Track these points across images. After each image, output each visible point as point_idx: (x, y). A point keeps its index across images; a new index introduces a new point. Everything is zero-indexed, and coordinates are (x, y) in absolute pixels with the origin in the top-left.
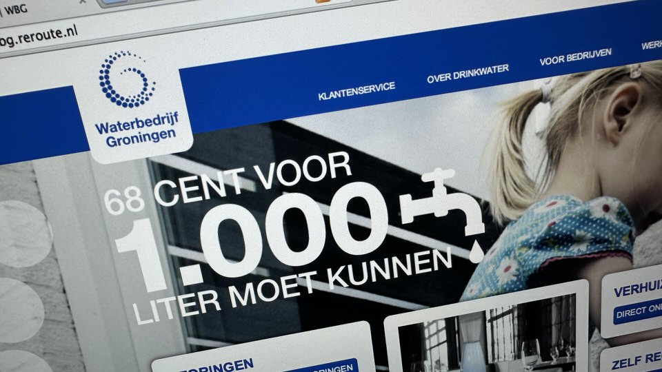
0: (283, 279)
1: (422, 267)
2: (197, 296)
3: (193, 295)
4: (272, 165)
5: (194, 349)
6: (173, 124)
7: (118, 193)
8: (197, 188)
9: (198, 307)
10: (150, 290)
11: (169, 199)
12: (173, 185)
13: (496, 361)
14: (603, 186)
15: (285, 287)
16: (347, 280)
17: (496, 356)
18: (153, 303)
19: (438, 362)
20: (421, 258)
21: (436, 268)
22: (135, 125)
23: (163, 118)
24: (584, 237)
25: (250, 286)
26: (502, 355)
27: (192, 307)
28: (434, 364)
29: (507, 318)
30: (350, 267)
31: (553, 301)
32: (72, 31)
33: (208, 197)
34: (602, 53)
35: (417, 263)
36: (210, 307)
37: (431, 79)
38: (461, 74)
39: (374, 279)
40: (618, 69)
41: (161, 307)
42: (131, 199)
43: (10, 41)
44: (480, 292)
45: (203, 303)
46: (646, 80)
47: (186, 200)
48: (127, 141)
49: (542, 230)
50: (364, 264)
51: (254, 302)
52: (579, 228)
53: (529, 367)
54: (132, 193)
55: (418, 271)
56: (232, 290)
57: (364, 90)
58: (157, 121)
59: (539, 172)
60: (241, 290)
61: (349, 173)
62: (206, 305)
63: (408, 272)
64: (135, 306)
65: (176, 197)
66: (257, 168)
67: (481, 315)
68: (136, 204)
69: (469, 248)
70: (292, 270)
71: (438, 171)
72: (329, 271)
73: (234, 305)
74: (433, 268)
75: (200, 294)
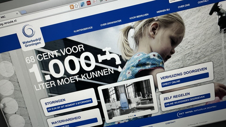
0: (70, 78)
1: (106, 73)
2: (49, 82)
3: (48, 82)
4: (65, 49)
5: (50, 96)
6: (40, 41)
7: (29, 58)
8: (47, 56)
9: (50, 86)
10: (38, 81)
11: (41, 59)
12: (41, 55)
13: (130, 98)
14: (152, 49)
15: (71, 80)
16: (87, 77)
17: (130, 97)
18: (39, 85)
19: (114, 99)
20: (105, 71)
21: (110, 73)
22: (31, 41)
23: (37, 39)
24: (149, 63)
25: (62, 80)
26: (131, 97)
27: (49, 85)
28: (113, 99)
29: (131, 86)
30: (87, 74)
31: (143, 81)
32: (15, 21)
33: (50, 58)
34: (146, 15)
35: (104, 72)
36: (53, 85)
37: (101, 25)
38: (109, 23)
39: (94, 77)
40: (151, 18)
41: (41, 86)
42: (32, 59)
43: (2, 24)
44: (122, 79)
45: (51, 84)
46: (159, 21)
47: (45, 59)
48: (30, 45)
49: (137, 62)
50: (91, 73)
51: (64, 84)
52: (147, 61)
53: (139, 100)
54: (32, 58)
55: (105, 74)
56: (58, 81)
57: (85, 29)
58: (36, 40)
59: (134, 47)
60: (60, 81)
61: (84, 50)
62: (52, 85)
63: (102, 75)
64: (35, 85)
65: (42, 58)
66: (61, 50)
67: (124, 86)
68: (33, 60)
69: (118, 68)
70: (72, 75)
71: (106, 48)
72: (82, 75)
73: (59, 85)
74: (109, 73)
75: (50, 82)
